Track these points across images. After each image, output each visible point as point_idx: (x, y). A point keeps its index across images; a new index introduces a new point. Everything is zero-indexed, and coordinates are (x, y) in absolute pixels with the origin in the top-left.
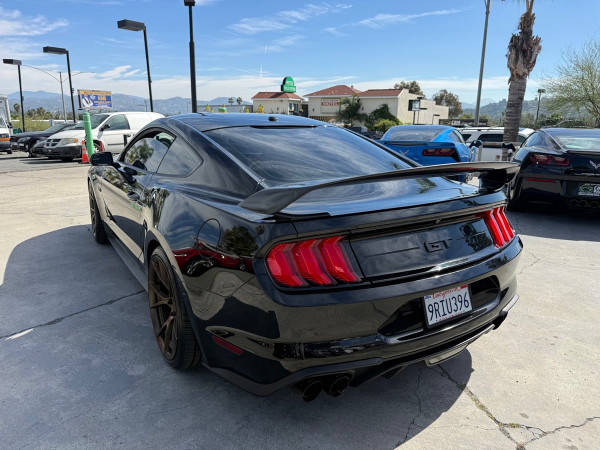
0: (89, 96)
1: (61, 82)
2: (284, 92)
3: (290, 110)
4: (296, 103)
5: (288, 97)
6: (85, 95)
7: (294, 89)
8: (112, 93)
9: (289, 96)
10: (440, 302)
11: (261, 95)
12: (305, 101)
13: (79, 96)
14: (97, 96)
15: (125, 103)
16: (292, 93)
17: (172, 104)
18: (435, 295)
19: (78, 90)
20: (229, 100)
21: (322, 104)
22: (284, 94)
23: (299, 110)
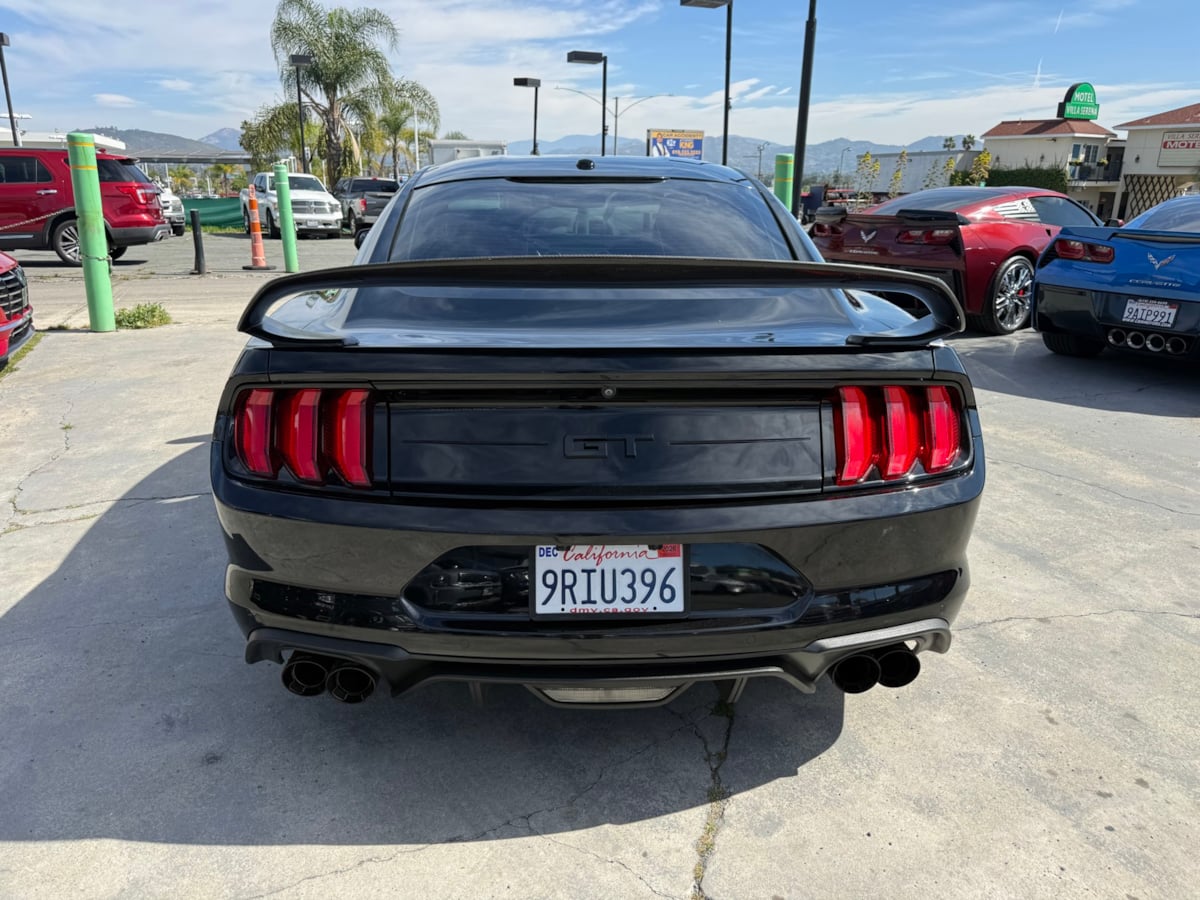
0: (664, 142)
1: (616, 116)
2: (1066, 119)
3: (1075, 160)
4: (1093, 144)
5: (1073, 131)
6: (659, 140)
7: (1093, 112)
8: (706, 135)
9: (1075, 129)
10: (583, 571)
11: (1006, 128)
12: (1120, 137)
13: (648, 141)
14: (678, 141)
15: (738, 154)
16: (1088, 120)
17: (828, 154)
18: (570, 554)
19: (649, 131)
20: (947, 140)
21: (1165, 145)
22: (1064, 124)
23: (1097, 160)
